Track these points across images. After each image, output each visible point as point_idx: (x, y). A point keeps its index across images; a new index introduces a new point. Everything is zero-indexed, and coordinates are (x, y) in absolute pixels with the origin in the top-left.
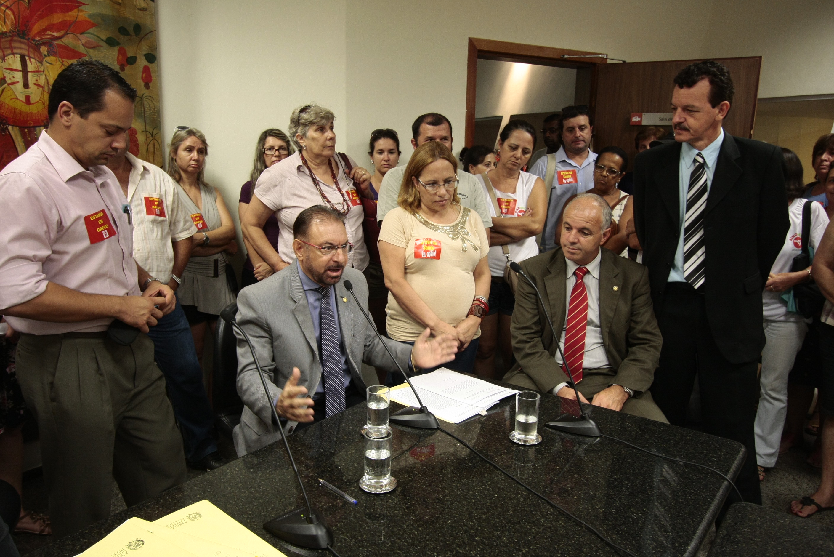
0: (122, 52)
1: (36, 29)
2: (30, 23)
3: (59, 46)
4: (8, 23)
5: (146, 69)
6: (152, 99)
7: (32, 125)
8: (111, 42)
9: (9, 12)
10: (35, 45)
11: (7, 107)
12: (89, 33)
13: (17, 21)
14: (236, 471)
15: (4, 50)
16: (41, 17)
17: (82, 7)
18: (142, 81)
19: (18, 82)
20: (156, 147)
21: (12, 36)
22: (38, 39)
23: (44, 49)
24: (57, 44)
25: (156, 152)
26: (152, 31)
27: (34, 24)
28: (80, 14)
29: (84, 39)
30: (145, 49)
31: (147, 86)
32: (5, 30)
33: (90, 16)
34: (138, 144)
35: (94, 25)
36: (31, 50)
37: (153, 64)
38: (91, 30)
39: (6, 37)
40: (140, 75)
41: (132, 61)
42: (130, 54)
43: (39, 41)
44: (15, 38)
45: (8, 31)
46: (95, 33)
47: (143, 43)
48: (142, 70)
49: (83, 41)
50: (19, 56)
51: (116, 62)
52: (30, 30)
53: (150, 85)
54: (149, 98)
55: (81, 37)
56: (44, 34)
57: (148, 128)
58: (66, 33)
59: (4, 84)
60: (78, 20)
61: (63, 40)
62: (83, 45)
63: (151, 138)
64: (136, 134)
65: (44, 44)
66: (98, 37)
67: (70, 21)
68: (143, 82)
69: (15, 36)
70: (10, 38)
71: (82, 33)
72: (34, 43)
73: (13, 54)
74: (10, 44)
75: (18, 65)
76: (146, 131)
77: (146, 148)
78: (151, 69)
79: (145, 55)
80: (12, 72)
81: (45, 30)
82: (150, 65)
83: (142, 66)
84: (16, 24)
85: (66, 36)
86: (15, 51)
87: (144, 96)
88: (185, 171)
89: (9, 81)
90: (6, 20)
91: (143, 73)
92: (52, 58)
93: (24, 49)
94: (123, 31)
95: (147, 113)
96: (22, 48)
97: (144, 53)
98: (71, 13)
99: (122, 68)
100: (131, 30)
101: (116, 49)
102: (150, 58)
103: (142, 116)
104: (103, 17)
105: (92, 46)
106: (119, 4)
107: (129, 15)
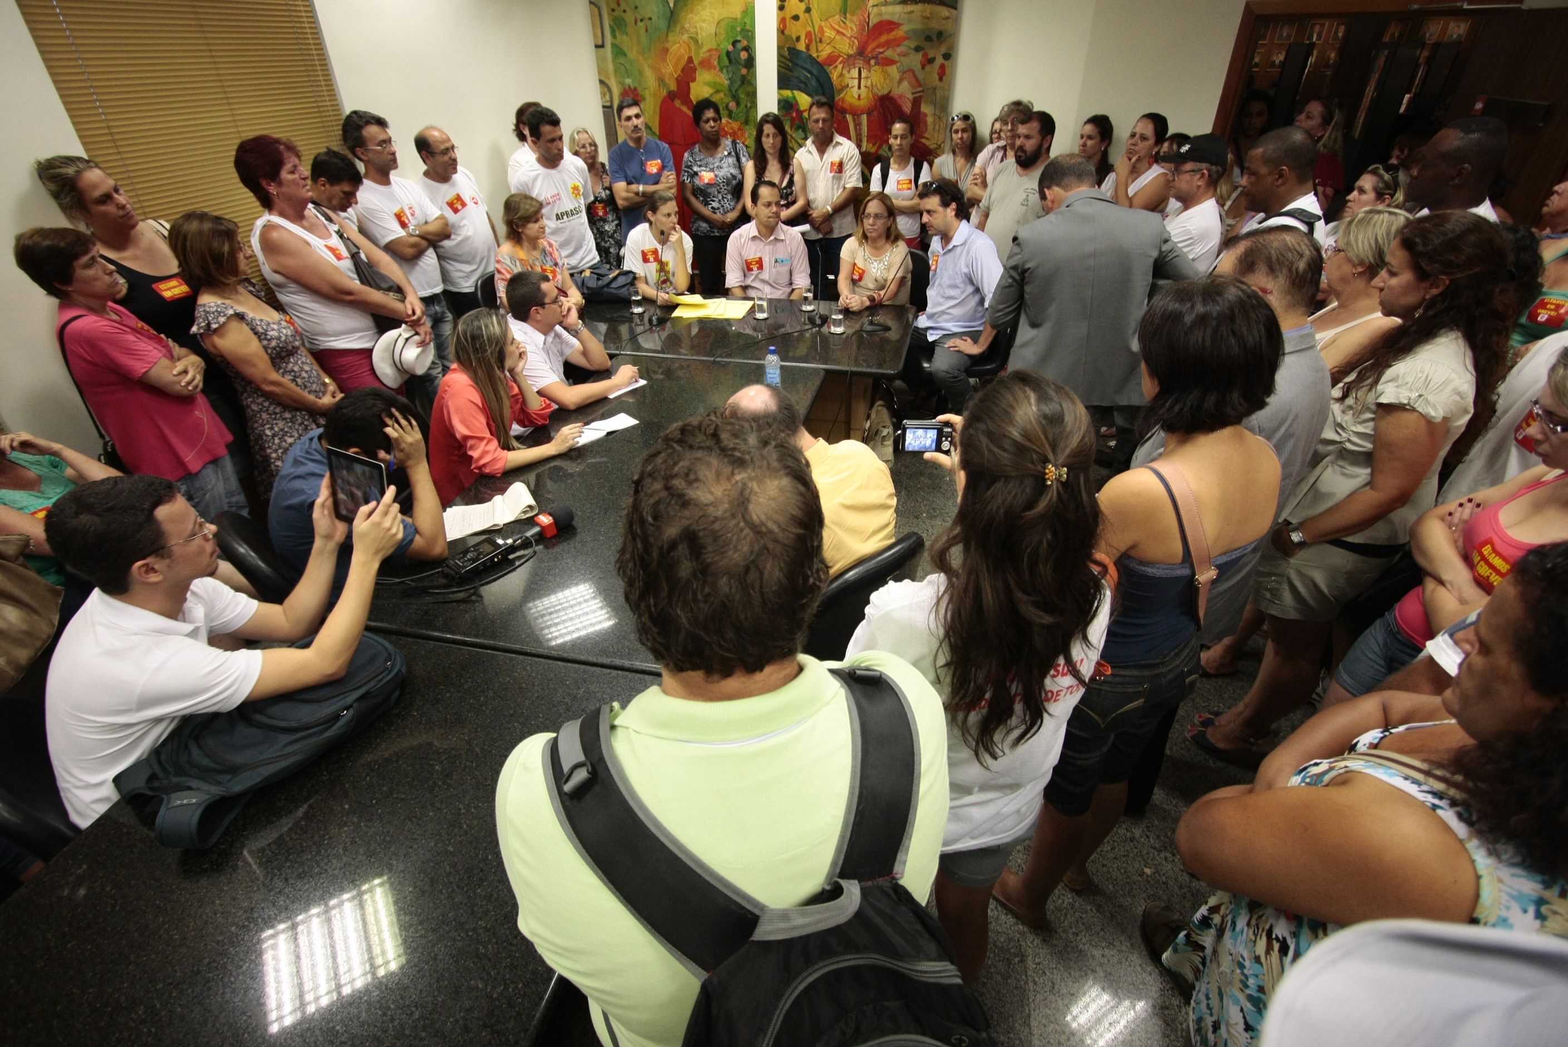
0: (925, 55)
1: (870, 48)
2: (867, 45)
3: (883, 58)
4: (854, 48)
5: (942, 67)
6: (944, 89)
7: (859, 114)
8: (917, 49)
9: (856, 40)
11: (847, 103)
13: (860, 45)
15: (850, 66)
16: (874, 40)
17: (901, 27)
18: (938, 76)
19: (855, 86)
22: (870, 55)
23: (872, 62)
24: (881, 57)
26: (952, 34)
27: (869, 46)
28: (899, 32)
29: (899, 50)
30: (943, 50)
31: (941, 79)
33: (906, 32)
34: (927, 125)
35: (908, 38)
36: (864, 64)
37: (950, 61)
38: (905, 43)
39: (852, 57)
40: (936, 71)
41: (931, 61)
42: (931, 56)
43: (870, 57)
44: (857, 57)
45: (854, 53)
46: (906, 45)
47: (942, 45)
49: (898, 52)
51: (919, 64)
53: (944, 78)
54: (942, 88)
55: (897, 48)
57: (938, 113)
58: (888, 48)
59: (848, 88)
60: (897, 37)
61: (885, 53)
62: (897, 54)
63: (938, 120)
64: (925, 117)
65: (873, 58)
66: (908, 47)
67: (892, 38)
70: (854, 58)
71: (898, 46)
72: (867, 58)
73: (854, 68)
74: (854, 62)
75: (857, 75)
76: (934, 115)
77: (931, 127)
78: (948, 65)
79: (943, 55)
80: (852, 80)
81: (874, 50)
82: (945, 63)
83: (940, 64)
84: (858, 49)
86: (856, 66)
87: (937, 87)
89: (850, 87)
91: (939, 69)
92: (877, 67)
94: (928, 39)
95: (939, 100)
96: (860, 63)
97: (942, 53)
98: (893, 33)
99: (923, 67)
100: (934, 38)
101: (920, 55)
102: (947, 56)
103: (934, 103)
104: (915, 31)
105: (905, 55)
106: (928, 18)
107: (935, 25)
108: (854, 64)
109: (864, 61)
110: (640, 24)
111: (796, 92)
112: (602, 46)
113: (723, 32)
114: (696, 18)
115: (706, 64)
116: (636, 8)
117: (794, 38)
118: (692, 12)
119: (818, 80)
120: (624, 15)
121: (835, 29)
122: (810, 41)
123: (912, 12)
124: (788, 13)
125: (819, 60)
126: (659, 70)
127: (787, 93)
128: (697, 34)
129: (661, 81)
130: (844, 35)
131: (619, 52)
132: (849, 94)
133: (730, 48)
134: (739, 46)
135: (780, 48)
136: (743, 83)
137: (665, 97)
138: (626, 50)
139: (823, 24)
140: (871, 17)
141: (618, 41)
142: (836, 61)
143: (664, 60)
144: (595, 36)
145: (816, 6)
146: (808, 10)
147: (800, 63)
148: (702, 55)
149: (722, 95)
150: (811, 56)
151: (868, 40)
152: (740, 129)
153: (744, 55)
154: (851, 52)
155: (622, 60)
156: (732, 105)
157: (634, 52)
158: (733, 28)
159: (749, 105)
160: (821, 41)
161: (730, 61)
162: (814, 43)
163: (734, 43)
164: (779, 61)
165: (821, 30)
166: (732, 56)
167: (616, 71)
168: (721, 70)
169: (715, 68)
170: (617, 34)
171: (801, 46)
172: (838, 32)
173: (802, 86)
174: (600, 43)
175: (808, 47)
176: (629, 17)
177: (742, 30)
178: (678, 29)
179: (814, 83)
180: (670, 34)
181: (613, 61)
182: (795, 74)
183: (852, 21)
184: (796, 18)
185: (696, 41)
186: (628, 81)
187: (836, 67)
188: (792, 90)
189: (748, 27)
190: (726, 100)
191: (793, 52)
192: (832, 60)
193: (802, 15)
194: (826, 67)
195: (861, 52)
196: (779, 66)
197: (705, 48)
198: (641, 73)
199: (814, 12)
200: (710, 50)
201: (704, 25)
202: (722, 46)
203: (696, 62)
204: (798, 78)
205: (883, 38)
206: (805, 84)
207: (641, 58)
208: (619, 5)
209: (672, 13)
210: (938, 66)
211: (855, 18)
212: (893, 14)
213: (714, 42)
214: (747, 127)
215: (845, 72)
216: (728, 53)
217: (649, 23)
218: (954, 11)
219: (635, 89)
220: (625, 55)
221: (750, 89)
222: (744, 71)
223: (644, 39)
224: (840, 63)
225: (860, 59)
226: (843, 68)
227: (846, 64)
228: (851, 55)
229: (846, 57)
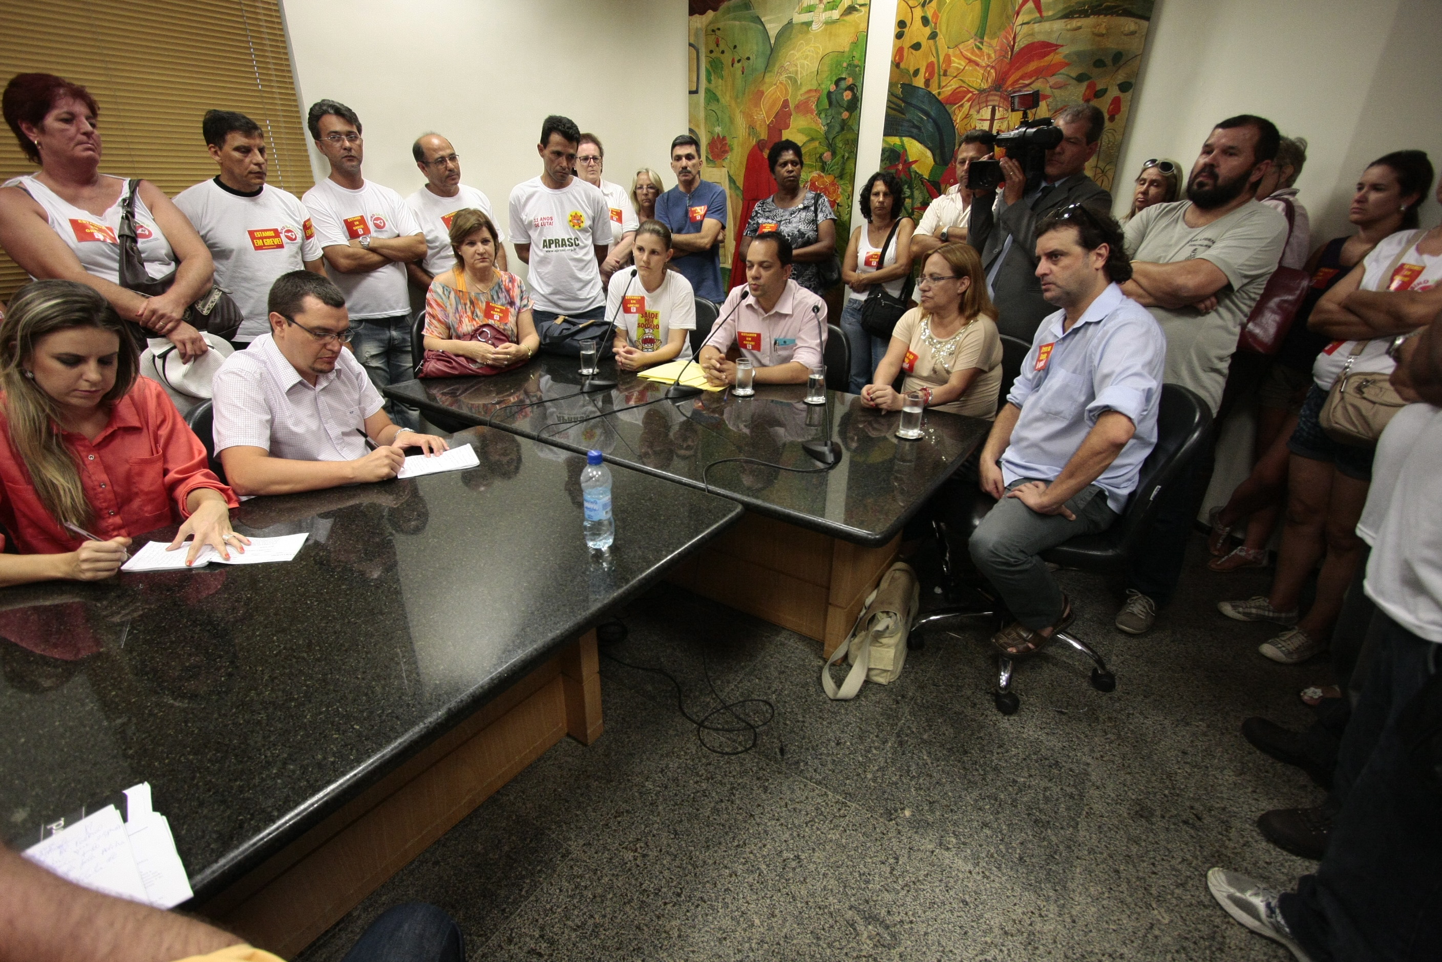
0: (1091, 86)
1: (1010, 81)
4: (990, 80)
5: (1117, 102)
6: (1115, 132)
8: (1080, 79)
9: (992, 71)
12: (1060, 74)
15: (981, 104)
16: (1018, 69)
17: (1060, 50)
21: (991, 92)
22: (1010, 89)
26: (1137, 56)
28: (1056, 56)
29: (1052, 80)
30: (1121, 77)
33: (1065, 57)
35: (1067, 64)
36: (1002, 100)
37: (1128, 93)
38: (1062, 71)
41: (1101, 93)
42: (1099, 87)
43: (1009, 91)
46: (1066, 73)
47: (1120, 71)
48: (1110, 101)
49: (1051, 84)
50: (991, 107)
52: (1006, 82)
53: (1117, 116)
55: (1049, 79)
56: (1016, 84)
57: (1100, 164)
58: (1037, 79)
60: (1052, 63)
61: (1032, 86)
62: (1050, 86)
63: (1101, 175)
66: (1068, 75)
67: (1044, 66)
72: (1006, 93)
73: (987, 106)
74: (986, 98)
75: (989, 117)
76: (1096, 166)
78: (1124, 99)
79: (1119, 85)
80: (982, 122)
81: (1017, 81)
82: (1122, 95)
83: (1112, 97)
84: (994, 81)
85: (1036, 81)
86: (988, 104)
91: (1111, 104)
93: (997, 101)
94: (1099, 63)
96: (995, 99)
97: (1119, 82)
98: (1046, 59)
100: (1108, 61)
101: (1085, 84)
102: (1125, 87)
104: (1079, 54)
105: (1060, 87)
106: (1102, 35)
107: (1112, 44)
108: (987, 101)
109: (1001, 97)
110: (737, 65)
111: (905, 139)
112: (696, 92)
113: (826, 69)
114: (798, 55)
115: (803, 108)
116: (735, 47)
117: (911, 72)
118: (793, 49)
119: (935, 122)
120: (722, 57)
121: (967, 58)
122: (932, 74)
123: (1080, 28)
124: (907, 42)
125: (940, 98)
126: (751, 116)
127: (895, 140)
128: (796, 72)
129: (752, 128)
130: (977, 64)
131: (712, 97)
133: (832, 88)
134: (843, 85)
135: (892, 85)
136: (842, 129)
137: (754, 147)
138: (719, 94)
139: (951, 51)
140: (1017, 40)
141: (712, 86)
142: (962, 98)
143: (757, 104)
144: (690, 81)
145: (944, 29)
146: (933, 36)
147: (914, 102)
148: (799, 97)
149: (816, 144)
150: (930, 93)
151: (1010, 70)
152: (833, 184)
153: (847, 95)
154: (985, 86)
155: (714, 107)
156: (827, 155)
157: (728, 98)
158: (839, 64)
159: (847, 155)
160: (945, 74)
161: (830, 103)
162: (936, 75)
163: (837, 83)
164: (889, 101)
165: (948, 59)
166: (833, 97)
167: (707, 118)
168: (819, 114)
169: (812, 113)
170: (712, 78)
171: (919, 82)
172: (970, 61)
173: (915, 131)
174: (694, 89)
175: (927, 82)
176: (727, 59)
177: (849, 65)
178: (776, 69)
179: (930, 127)
180: (768, 75)
181: (705, 108)
182: (908, 116)
183: (990, 46)
184: (917, 46)
185: (796, 81)
186: (718, 129)
187: (962, 106)
188: (901, 136)
189: (856, 62)
190: (821, 150)
191: (909, 89)
192: (956, 97)
193: (925, 43)
194: (947, 107)
195: (998, 86)
196: (888, 107)
197: (804, 90)
198: (732, 121)
199: (941, 39)
200: (810, 91)
201: (806, 62)
202: (823, 86)
203: (792, 106)
204: (910, 121)
205: (1033, 66)
206: (919, 128)
207: (733, 104)
208: (718, 46)
209: (772, 50)
211: (995, 42)
212: (1051, 32)
213: (815, 82)
214: (842, 182)
215: (973, 112)
216: (829, 94)
217: (746, 63)
218: (1145, 24)
219: (724, 138)
220: (718, 100)
221: (850, 136)
222: (845, 115)
223: (739, 82)
224: (968, 101)
225: (995, 95)
226: (971, 107)
227: (976, 101)
228: (984, 90)
229: (976, 92)
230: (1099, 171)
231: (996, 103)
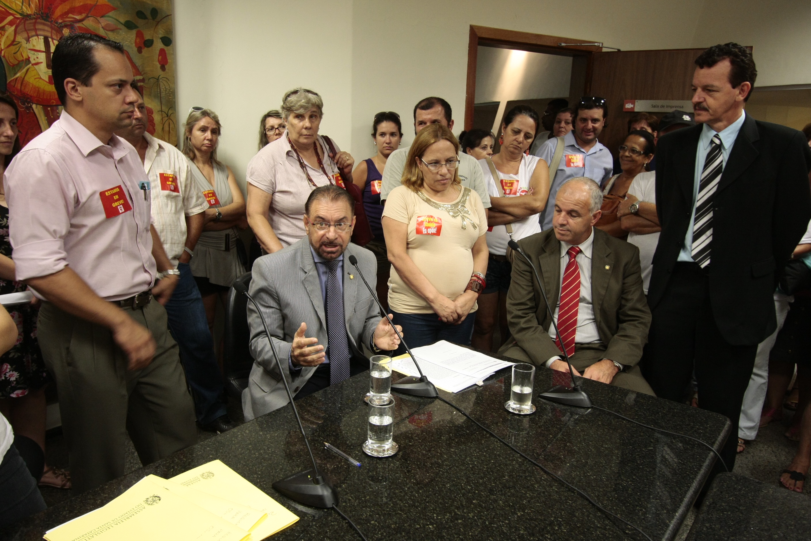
0: (140, 35)
1: (58, 12)
2: (53, 6)
4: (33, 6)
5: (162, 52)
6: (167, 81)
7: (54, 104)
8: (129, 25)
10: (58, 27)
11: (31, 86)
12: (109, 17)
13: (41, 3)
14: (246, 433)
15: (29, 32)
18: (158, 63)
19: (42, 63)
20: (171, 127)
21: (36, 19)
22: (60, 21)
23: (66, 31)
24: (79, 27)
25: (171, 131)
26: (168, 16)
27: (57, 7)
29: (104, 21)
30: (161, 33)
31: (163, 68)
32: (29, 12)
34: (154, 124)
35: (114, 9)
36: (54, 32)
37: (169, 47)
38: (111, 14)
39: (31, 19)
40: (156, 57)
41: (149, 43)
42: (147, 37)
43: (61, 23)
44: (39, 20)
45: (33, 13)
46: (114, 17)
47: (159, 26)
49: (103, 24)
50: (42, 37)
51: (134, 44)
52: (53, 13)
53: (166, 67)
54: (165, 79)
55: (101, 20)
56: (67, 17)
57: (164, 108)
58: (87, 17)
59: (29, 64)
60: (98, 3)
61: (84, 23)
62: (103, 27)
63: (167, 118)
64: (152, 113)
65: (66, 26)
66: (117, 20)
67: (90, 4)
68: (160, 64)
69: (39, 18)
70: (34, 21)
71: (102, 17)
72: (57, 25)
73: (37, 35)
74: (35, 26)
75: (41, 47)
76: (162, 111)
77: (162, 127)
78: (167, 52)
79: (161, 38)
80: (36, 53)
81: (67, 13)
82: (166, 48)
83: (159, 49)
84: (40, 7)
85: (87, 19)
86: (39, 33)
87: (160, 77)
88: (199, 150)
89: (33, 62)
90: (31, 3)
91: (159, 56)
93: (48, 31)
94: (140, 15)
95: (163, 95)
96: (45, 30)
97: (161, 36)
99: (140, 51)
100: (148, 14)
101: (134, 32)
102: (166, 41)
103: (158, 96)
104: (121, 2)
105: (112, 29)
108: (36, 30)
109: (52, 28)
132: (30, 74)
142: (4, 19)
154: (28, 10)
187: (3, 29)
195: (45, 14)
210: (158, 52)
215: (19, 38)
224: (11, 23)
225: (44, 24)
226: (16, 32)
227: (21, 27)
228: (28, 15)
229: (18, 16)
230: (165, 115)
231: (49, 34)
